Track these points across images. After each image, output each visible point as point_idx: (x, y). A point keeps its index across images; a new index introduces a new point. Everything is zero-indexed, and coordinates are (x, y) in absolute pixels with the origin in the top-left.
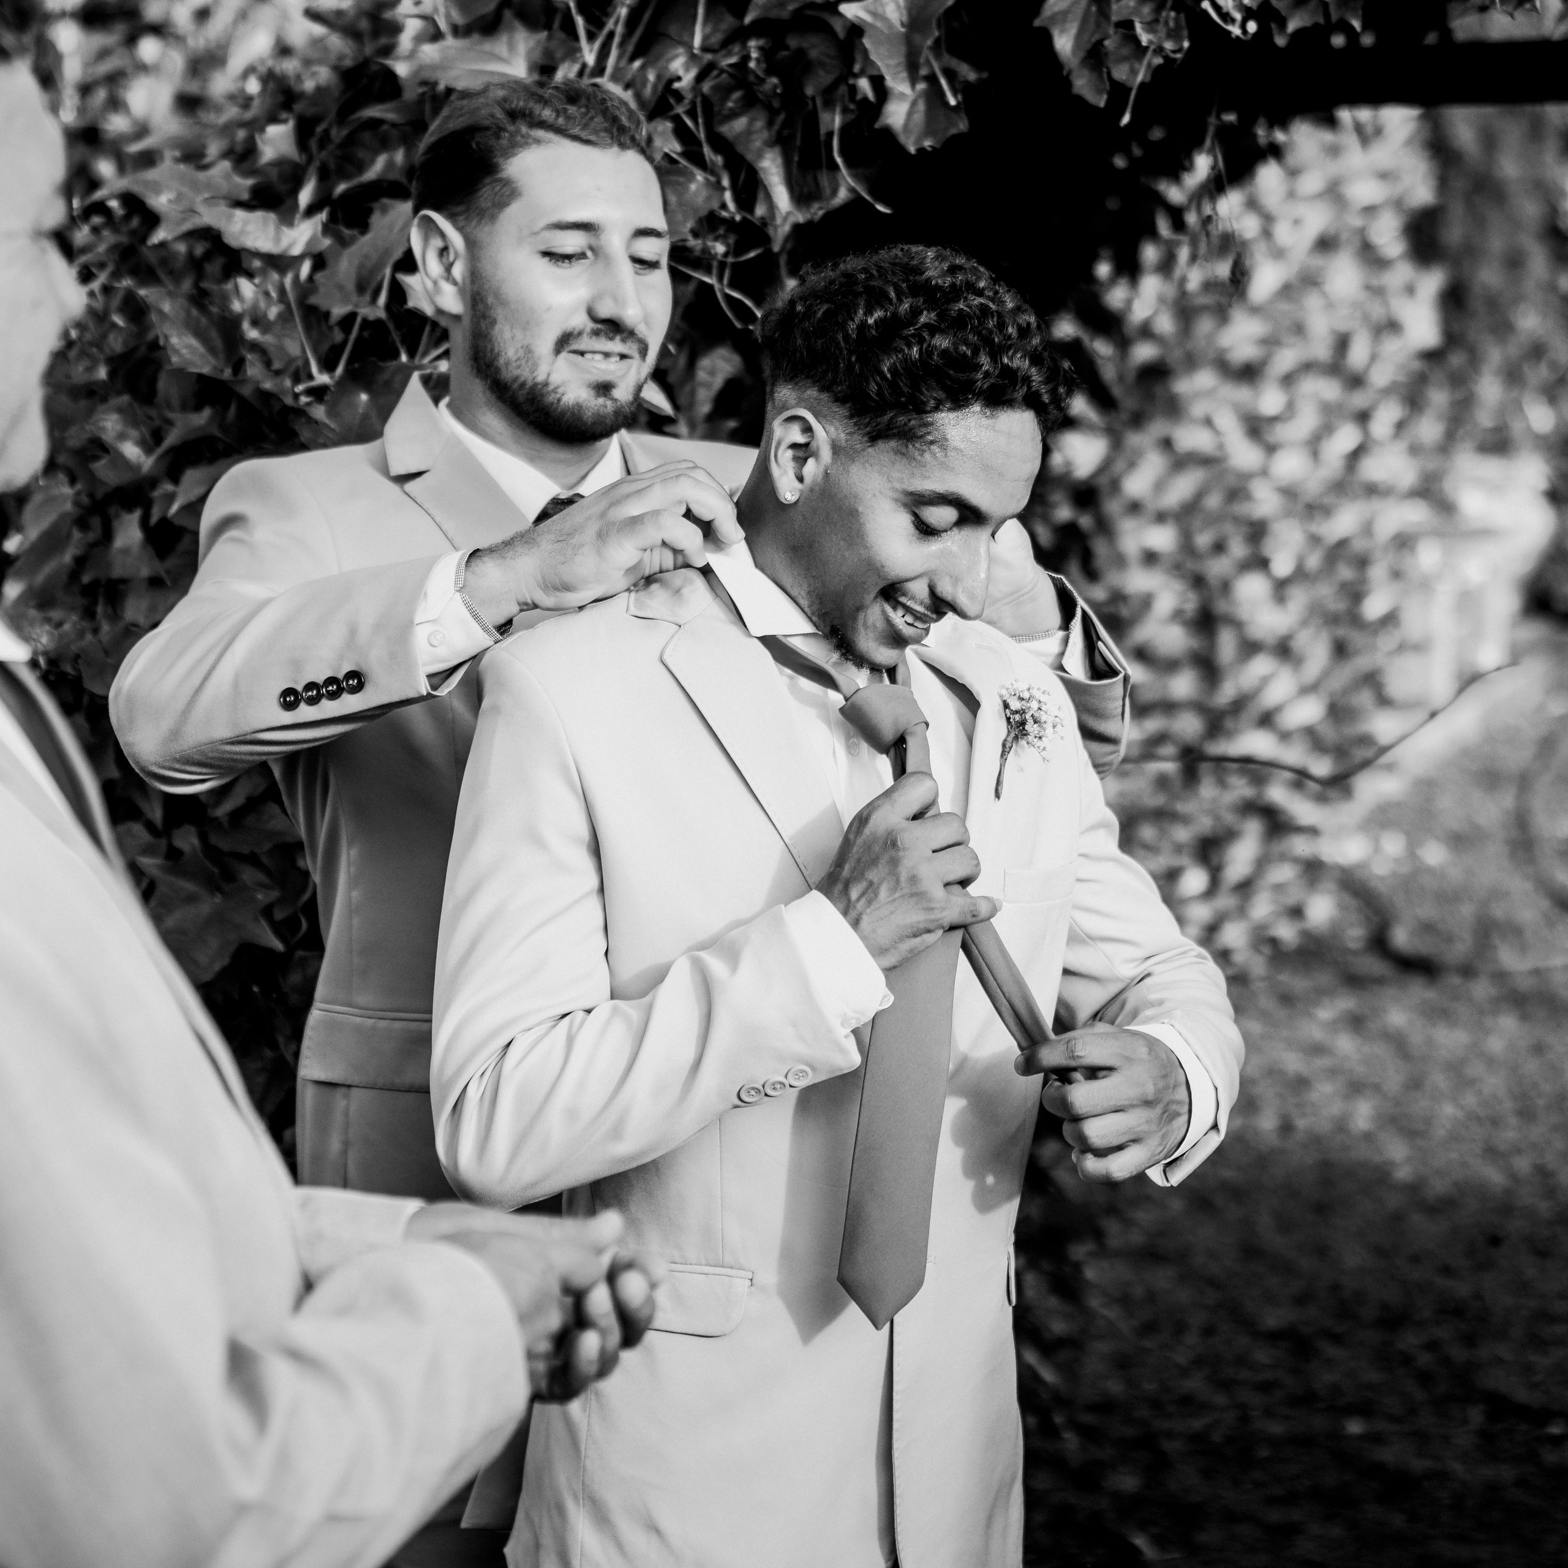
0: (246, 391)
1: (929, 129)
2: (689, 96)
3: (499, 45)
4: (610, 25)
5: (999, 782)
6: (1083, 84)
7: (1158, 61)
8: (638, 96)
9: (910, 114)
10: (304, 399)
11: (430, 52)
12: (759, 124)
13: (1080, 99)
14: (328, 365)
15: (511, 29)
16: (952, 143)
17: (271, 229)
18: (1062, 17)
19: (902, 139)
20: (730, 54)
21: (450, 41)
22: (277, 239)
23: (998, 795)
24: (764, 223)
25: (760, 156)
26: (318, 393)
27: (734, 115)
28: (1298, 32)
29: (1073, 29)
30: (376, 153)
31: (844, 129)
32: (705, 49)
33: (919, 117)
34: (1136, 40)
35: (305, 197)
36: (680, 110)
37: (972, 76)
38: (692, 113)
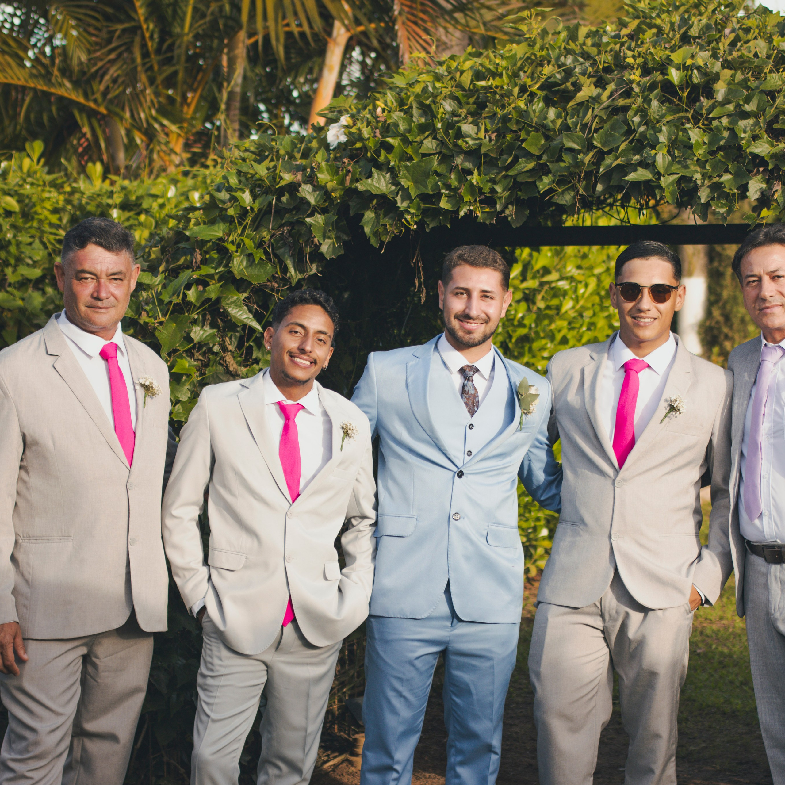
0: (141, 322)
1: (333, 253)
2: (268, 242)
3: (215, 227)
4: (247, 221)
5: (342, 447)
6: (373, 242)
7: (393, 235)
8: (254, 242)
9: (328, 249)
10: (157, 325)
11: (196, 228)
12: (287, 250)
13: (372, 246)
14: (164, 315)
15: (219, 222)
16: (339, 257)
17: (150, 277)
18: (368, 222)
19: (326, 256)
20: (279, 231)
21: (202, 226)
22: (151, 280)
23: (341, 450)
24: (289, 278)
25: (287, 260)
26: (161, 323)
27: (280, 248)
28: (432, 228)
29: (370, 226)
30: (182, 256)
31: (310, 253)
32: (272, 229)
33: (331, 250)
34: (387, 229)
35: (161, 269)
36: (266, 246)
37: (346, 238)
38: (269, 247)
